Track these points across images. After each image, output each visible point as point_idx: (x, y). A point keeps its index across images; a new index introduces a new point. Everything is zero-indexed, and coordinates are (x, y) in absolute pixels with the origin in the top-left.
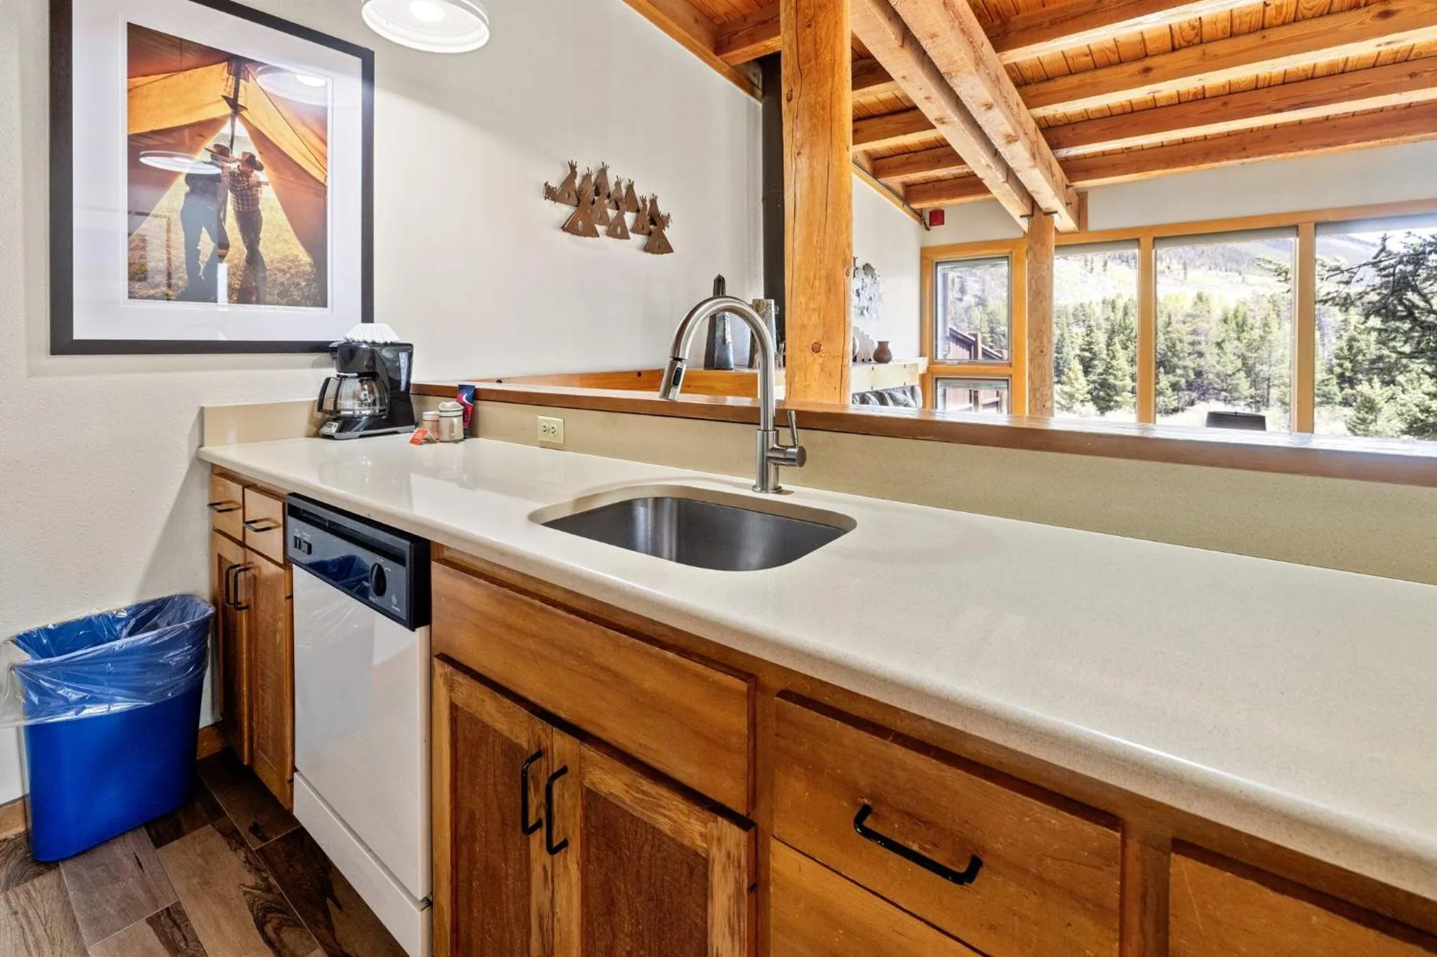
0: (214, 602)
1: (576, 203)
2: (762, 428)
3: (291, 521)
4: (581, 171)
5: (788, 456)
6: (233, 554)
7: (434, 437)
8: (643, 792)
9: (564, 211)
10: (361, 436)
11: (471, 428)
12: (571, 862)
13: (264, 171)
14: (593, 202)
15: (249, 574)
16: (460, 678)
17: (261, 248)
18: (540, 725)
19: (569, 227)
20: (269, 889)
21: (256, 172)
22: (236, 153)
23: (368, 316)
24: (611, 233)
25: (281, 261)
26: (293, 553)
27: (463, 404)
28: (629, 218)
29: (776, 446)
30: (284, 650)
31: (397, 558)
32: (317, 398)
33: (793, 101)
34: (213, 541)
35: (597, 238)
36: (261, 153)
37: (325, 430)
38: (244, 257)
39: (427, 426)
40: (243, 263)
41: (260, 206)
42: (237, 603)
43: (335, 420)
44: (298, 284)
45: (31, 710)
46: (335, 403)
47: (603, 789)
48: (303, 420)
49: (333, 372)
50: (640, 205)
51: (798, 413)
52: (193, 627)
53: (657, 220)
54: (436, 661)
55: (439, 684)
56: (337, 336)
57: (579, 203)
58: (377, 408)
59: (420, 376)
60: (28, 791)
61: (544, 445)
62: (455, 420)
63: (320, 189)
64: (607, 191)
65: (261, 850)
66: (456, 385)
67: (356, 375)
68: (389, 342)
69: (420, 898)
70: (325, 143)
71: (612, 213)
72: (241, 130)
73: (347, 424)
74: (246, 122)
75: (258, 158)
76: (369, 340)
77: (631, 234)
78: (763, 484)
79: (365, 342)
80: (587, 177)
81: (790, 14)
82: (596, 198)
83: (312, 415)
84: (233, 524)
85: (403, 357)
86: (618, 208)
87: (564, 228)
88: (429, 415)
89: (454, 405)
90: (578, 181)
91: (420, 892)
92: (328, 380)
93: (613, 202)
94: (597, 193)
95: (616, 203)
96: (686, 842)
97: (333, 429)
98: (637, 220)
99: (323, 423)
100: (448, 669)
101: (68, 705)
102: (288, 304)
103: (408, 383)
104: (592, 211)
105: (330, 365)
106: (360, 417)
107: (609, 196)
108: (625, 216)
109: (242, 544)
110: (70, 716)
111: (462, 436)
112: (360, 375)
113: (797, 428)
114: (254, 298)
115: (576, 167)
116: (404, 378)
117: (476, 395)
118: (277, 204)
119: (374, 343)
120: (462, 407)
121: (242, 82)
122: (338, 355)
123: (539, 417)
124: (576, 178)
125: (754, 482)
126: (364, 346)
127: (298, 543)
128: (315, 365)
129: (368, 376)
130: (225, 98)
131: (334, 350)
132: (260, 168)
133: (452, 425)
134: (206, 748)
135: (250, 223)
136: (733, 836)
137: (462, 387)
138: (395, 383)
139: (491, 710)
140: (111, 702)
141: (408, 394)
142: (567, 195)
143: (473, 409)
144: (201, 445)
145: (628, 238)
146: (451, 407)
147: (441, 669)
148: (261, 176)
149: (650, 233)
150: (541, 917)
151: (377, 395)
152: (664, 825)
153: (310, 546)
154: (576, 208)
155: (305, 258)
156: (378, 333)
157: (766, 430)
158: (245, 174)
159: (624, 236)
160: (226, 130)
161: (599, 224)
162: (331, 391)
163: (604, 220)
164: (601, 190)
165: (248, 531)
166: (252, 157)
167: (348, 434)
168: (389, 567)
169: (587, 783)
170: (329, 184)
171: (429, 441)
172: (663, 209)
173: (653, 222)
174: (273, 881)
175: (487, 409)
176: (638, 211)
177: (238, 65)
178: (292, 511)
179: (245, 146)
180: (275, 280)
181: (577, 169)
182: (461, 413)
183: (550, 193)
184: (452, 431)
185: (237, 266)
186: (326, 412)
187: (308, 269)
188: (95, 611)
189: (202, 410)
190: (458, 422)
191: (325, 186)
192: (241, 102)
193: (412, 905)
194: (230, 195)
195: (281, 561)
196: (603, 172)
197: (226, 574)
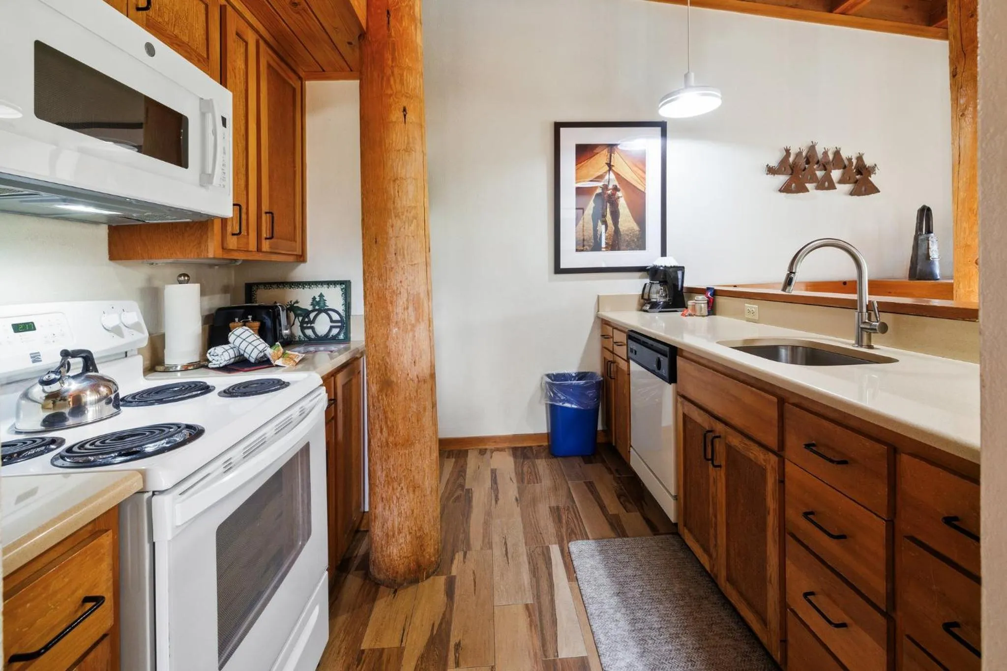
0: (603, 376)
1: (790, 172)
2: (858, 310)
3: (630, 341)
4: (793, 152)
5: (872, 327)
6: (609, 357)
7: (693, 314)
8: (745, 444)
9: (781, 179)
10: (660, 312)
11: (712, 309)
12: (722, 473)
13: (621, 192)
14: (805, 169)
15: (615, 364)
16: (686, 403)
17: (620, 227)
18: (712, 420)
19: (786, 189)
20: (621, 489)
21: (618, 193)
22: (610, 187)
23: (664, 253)
24: (821, 187)
25: (627, 231)
26: (630, 355)
27: (708, 297)
28: (836, 174)
29: (867, 321)
30: (627, 395)
31: (664, 355)
32: (641, 293)
33: (957, 76)
34: (602, 352)
35: (807, 193)
36: (619, 184)
37: (645, 308)
38: (613, 230)
39: (690, 307)
40: (613, 233)
41: (619, 207)
42: (611, 377)
43: (649, 303)
44: (634, 240)
45: (552, 399)
46: (649, 296)
47: (732, 444)
48: (635, 303)
49: (648, 281)
50: (846, 162)
51: (877, 302)
52: (596, 382)
53: (864, 172)
54: (678, 397)
55: (679, 405)
56: (649, 264)
57: (792, 172)
58: (667, 299)
59: (688, 283)
60: (550, 431)
61: (749, 320)
62: (703, 305)
63: (642, 194)
64: (816, 160)
65: (619, 478)
66: (705, 287)
67: (658, 282)
68: (673, 265)
69: (673, 494)
70: (644, 172)
71: (820, 174)
72: (612, 176)
73: (654, 305)
74: (614, 171)
75: (618, 187)
76: (664, 265)
77: (837, 185)
78: (859, 342)
79: (662, 266)
80: (799, 154)
81: (954, 12)
82: (807, 166)
83: (639, 301)
84: (609, 344)
85: (680, 274)
86: (825, 169)
87: (780, 191)
88: (690, 303)
89: (703, 298)
90: (791, 159)
91: (673, 493)
92: (646, 284)
93: (822, 167)
94: (808, 162)
95: (824, 166)
96: (759, 463)
97: (647, 307)
98: (843, 174)
99: (644, 305)
100: (682, 399)
101: (561, 401)
102: (630, 250)
103: (682, 287)
104: (803, 176)
105: (647, 278)
106: (660, 302)
107: (818, 162)
108: (831, 174)
109: (612, 352)
110: (561, 404)
111: (707, 314)
112: (660, 282)
113: (879, 311)
114: (617, 248)
115: (790, 150)
116: (680, 284)
117: (715, 293)
118: (626, 206)
119: (665, 266)
120: (707, 299)
121: (612, 155)
122: (649, 272)
123: (746, 305)
124: (790, 156)
125: (853, 342)
126: (661, 268)
127: (632, 350)
128: (640, 278)
129: (663, 282)
130: (607, 164)
131: (648, 270)
132: (619, 190)
133: (701, 308)
134: (601, 439)
135: (615, 215)
136: (774, 459)
137: (708, 289)
138: (676, 286)
139: (697, 415)
140: (572, 404)
141: (682, 293)
142: (783, 169)
143: (714, 300)
144: (598, 311)
145: (834, 188)
146: (701, 299)
147: (680, 399)
148: (619, 194)
149: (856, 182)
150: (713, 498)
151: (667, 293)
152: (752, 456)
153: (636, 352)
154: (790, 176)
155: (636, 227)
156: (668, 261)
157: (861, 312)
158: (613, 194)
159: (832, 187)
160: (607, 177)
161: (809, 183)
162: (647, 290)
163: (814, 179)
164: (811, 160)
165: (614, 345)
166: (616, 186)
167: (654, 310)
168: (662, 358)
169: (727, 442)
170: (646, 192)
171: (690, 315)
172: (868, 162)
173: (859, 172)
174: (622, 487)
175: (721, 300)
176: (845, 167)
177: (611, 147)
178: (630, 337)
179: (614, 182)
180: (625, 240)
181: (790, 151)
182: (706, 302)
183: (771, 171)
184: (701, 311)
185: (610, 235)
186: (644, 299)
187: (637, 232)
188: (566, 372)
189: (598, 296)
190: (704, 306)
191: (644, 193)
192: (612, 164)
193: (670, 497)
194: (608, 204)
195: (626, 358)
196: (812, 148)
197: (608, 364)
